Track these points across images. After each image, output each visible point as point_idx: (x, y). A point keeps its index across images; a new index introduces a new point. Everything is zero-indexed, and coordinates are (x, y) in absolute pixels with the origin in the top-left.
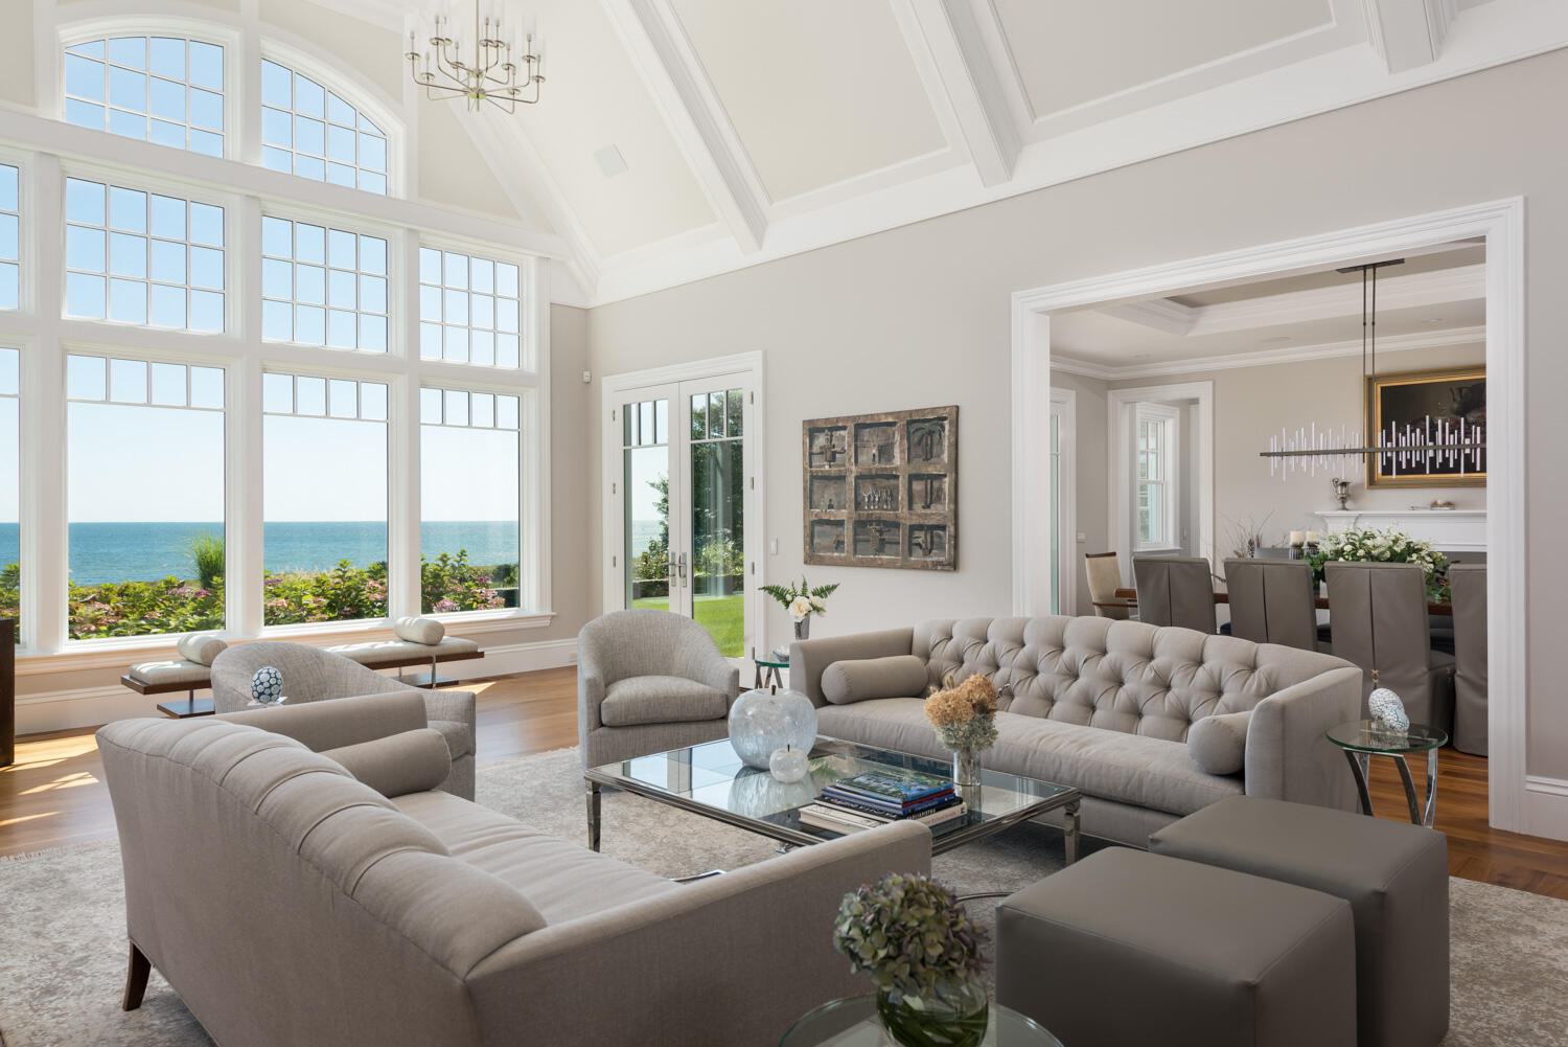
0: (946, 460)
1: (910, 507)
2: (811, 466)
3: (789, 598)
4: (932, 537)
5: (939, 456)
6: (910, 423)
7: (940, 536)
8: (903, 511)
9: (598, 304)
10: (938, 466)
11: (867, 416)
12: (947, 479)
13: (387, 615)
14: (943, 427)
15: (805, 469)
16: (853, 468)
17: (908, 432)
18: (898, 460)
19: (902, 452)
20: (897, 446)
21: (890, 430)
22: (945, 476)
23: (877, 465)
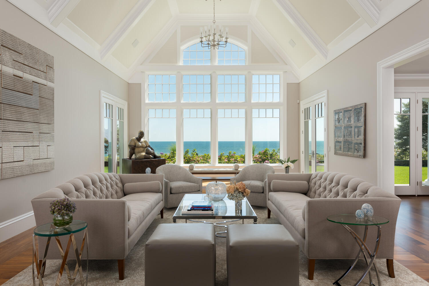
0: (362, 121)
1: (355, 138)
2: (335, 125)
3: (283, 163)
4: (359, 147)
5: (361, 120)
6: (355, 109)
7: (360, 146)
8: (353, 139)
9: (300, 82)
10: (361, 123)
11: (346, 108)
12: (362, 128)
13: (245, 163)
14: (362, 110)
15: (334, 125)
16: (343, 125)
17: (354, 112)
18: (352, 122)
19: (353, 119)
20: (352, 117)
21: (351, 112)
22: (362, 126)
23: (348, 124)
